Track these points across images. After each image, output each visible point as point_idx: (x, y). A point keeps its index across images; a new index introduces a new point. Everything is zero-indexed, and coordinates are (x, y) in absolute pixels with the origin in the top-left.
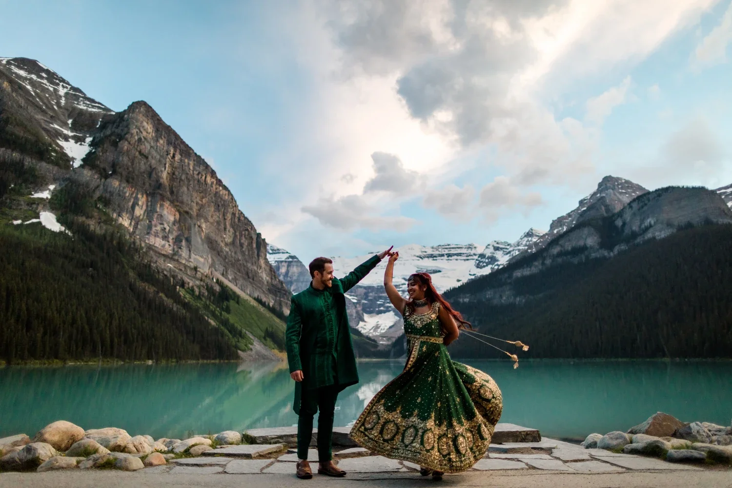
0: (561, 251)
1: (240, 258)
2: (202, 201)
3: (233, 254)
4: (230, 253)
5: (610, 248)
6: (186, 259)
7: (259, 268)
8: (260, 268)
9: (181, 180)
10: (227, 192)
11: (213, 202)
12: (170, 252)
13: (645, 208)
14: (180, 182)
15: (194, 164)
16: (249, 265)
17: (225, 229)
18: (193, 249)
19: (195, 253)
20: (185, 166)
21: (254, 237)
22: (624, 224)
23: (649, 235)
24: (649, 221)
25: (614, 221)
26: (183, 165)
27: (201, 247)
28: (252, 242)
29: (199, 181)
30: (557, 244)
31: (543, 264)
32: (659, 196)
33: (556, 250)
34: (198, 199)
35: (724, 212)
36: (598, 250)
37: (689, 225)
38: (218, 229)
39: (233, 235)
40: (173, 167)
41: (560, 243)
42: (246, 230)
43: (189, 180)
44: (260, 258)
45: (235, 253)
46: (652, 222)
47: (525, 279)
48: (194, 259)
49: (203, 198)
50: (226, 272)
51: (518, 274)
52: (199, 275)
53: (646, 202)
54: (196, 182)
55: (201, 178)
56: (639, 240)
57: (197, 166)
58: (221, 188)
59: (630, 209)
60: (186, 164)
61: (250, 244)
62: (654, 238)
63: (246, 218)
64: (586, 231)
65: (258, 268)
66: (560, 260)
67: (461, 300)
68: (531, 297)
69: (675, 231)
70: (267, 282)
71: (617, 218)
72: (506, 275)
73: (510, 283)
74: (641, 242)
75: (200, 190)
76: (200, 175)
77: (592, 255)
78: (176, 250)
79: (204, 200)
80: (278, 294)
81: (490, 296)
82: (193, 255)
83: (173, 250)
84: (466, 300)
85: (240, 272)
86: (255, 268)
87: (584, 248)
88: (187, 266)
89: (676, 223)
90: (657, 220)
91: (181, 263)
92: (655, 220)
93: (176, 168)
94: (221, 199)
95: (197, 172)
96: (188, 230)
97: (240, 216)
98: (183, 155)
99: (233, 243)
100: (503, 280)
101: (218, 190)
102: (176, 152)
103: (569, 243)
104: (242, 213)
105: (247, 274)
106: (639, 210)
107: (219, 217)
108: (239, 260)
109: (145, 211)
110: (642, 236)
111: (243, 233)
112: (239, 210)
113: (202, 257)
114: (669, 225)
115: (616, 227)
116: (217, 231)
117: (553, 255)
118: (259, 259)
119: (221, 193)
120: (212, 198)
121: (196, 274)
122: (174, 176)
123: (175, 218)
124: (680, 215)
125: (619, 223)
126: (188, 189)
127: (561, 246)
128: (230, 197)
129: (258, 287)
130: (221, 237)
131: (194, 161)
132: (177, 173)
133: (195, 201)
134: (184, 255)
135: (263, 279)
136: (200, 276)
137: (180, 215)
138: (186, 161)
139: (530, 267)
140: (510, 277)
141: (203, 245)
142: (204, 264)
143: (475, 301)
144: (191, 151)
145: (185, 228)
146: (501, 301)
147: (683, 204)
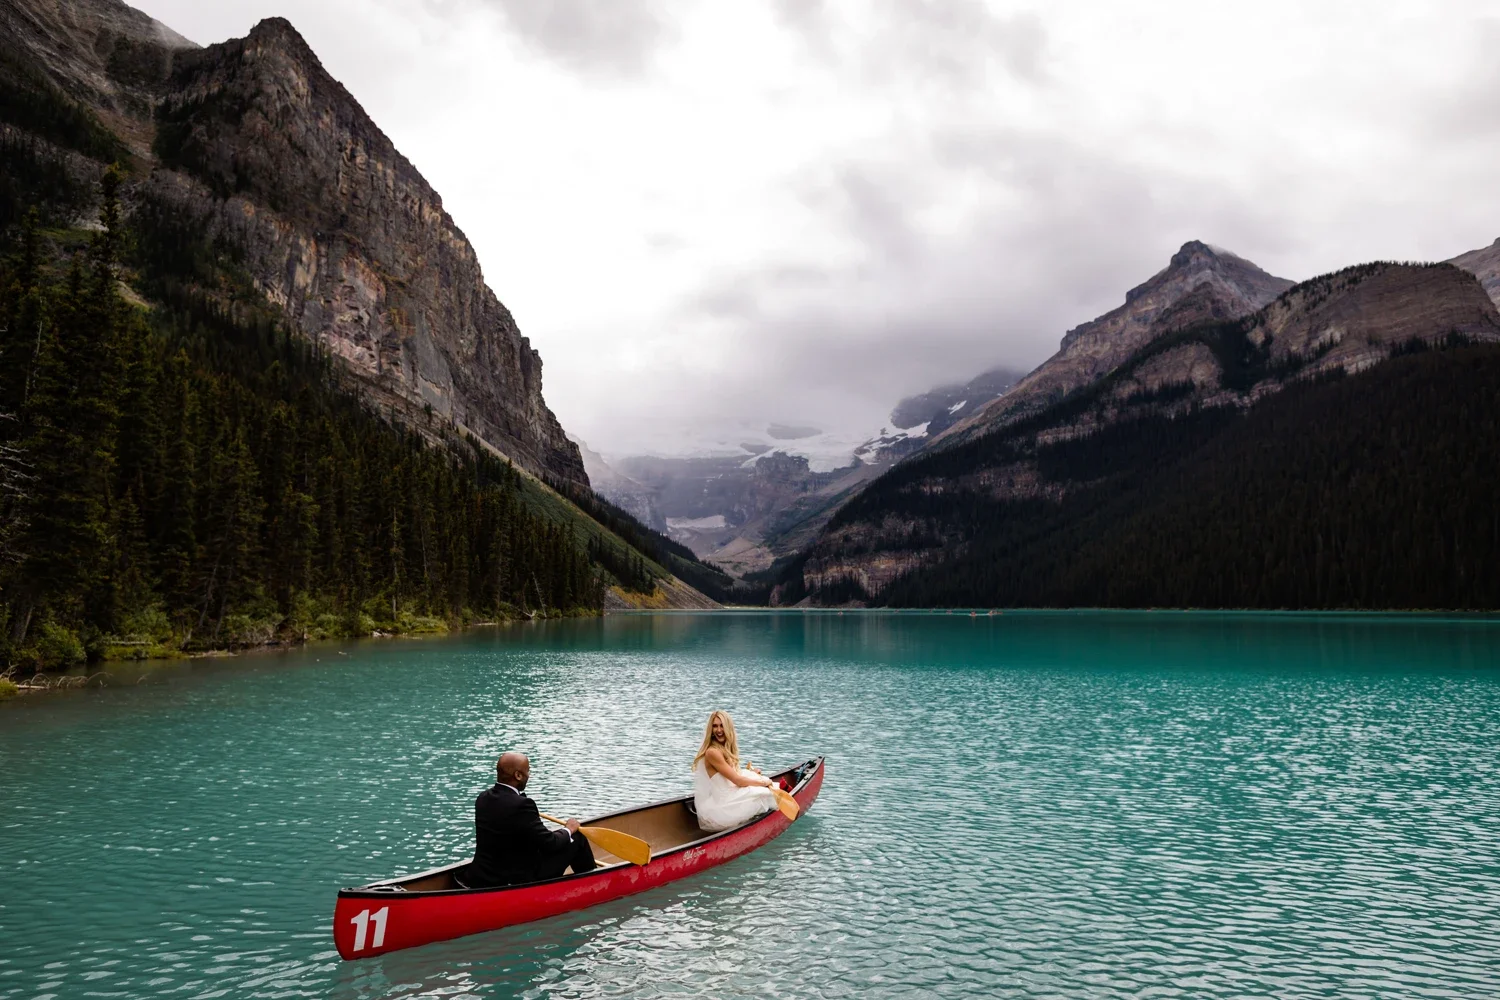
0: (1138, 391)
1: (492, 391)
2: (415, 261)
3: (478, 380)
4: (472, 379)
5: (1243, 388)
6: (408, 391)
7: (529, 413)
8: (532, 414)
9: (371, 211)
10: (463, 244)
11: (437, 265)
12: (375, 371)
13: (1322, 306)
14: (368, 215)
15: (396, 175)
16: (510, 406)
17: (462, 325)
18: (419, 366)
19: (425, 376)
20: (379, 179)
21: (517, 346)
22: (1269, 339)
23: (1329, 363)
24: (1328, 333)
25: (1246, 332)
26: (372, 177)
27: (435, 365)
28: (513, 358)
29: (406, 214)
30: (1130, 377)
31: (1100, 418)
32: (1354, 281)
33: (1127, 390)
34: (404, 258)
35: (1487, 317)
36: (1217, 391)
37: (1415, 345)
38: (448, 324)
39: (477, 341)
40: (352, 181)
41: (1139, 374)
42: (500, 330)
43: (387, 213)
44: (531, 391)
45: (483, 379)
46: (1337, 337)
47: (1060, 446)
48: (425, 389)
49: (417, 254)
50: (473, 420)
51: (1046, 437)
52: (436, 424)
53: (1324, 295)
54: (402, 218)
55: (412, 207)
56: (1306, 372)
57: (402, 180)
58: (451, 234)
59: (1285, 308)
60: (380, 174)
61: (510, 362)
62: (1340, 370)
63: (499, 304)
64: (1192, 351)
65: (526, 413)
66: (1135, 411)
67: (926, 489)
68: (1080, 485)
69: (1386, 354)
70: (545, 445)
71: (1254, 326)
72: (1022, 440)
73: (1031, 457)
74: (1313, 377)
75: (410, 236)
76: (409, 202)
77: (1205, 400)
78: (385, 367)
79: (419, 258)
80: (567, 470)
81: (987, 483)
82: (420, 381)
83: (380, 366)
84: (938, 489)
85: (493, 422)
86: (523, 415)
87: (1186, 388)
88: (411, 403)
89: (1386, 338)
90: (1349, 333)
91: (399, 396)
92: (1344, 332)
93: (358, 183)
94: (453, 258)
95: (402, 195)
96: (408, 324)
97: (486, 298)
98: (373, 152)
99: (477, 357)
100: (1016, 450)
101: (444, 239)
102: (357, 145)
103: (1154, 376)
104: (491, 291)
105: (507, 424)
106: (1307, 309)
107: (450, 300)
108: (490, 396)
109: (316, 275)
110: (1314, 365)
111: (496, 336)
112: (486, 286)
113: (437, 385)
114: (1373, 342)
115: (1250, 345)
116: (447, 329)
117: (1121, 400)
118: (528, 395)
119: (452, 244)
120: (435, 256)
121: (429, 422)
122: (356, 202)
123: (378, 296)
124: (1400, 321)
125: (1257, 336)
126: (387, 233)
127: (1138, 382)
128: (470, 254)
129: (529, 453)
130: (456, 343)
131: (395, 168)
132: (361, 195)
133: (400, 260)
134: (403, 378)
135: (536, 437)
136: (439, 426)
137: (387, 289)
138: (380, 167)
139: (1073, 425)
140: (1031, 444)
141: (438, 358)
142: (442, 400)
143: (956, 492)
144: (388, 146)
145: (401, 318)
146: (1011, 492)
147: (1404, 299)
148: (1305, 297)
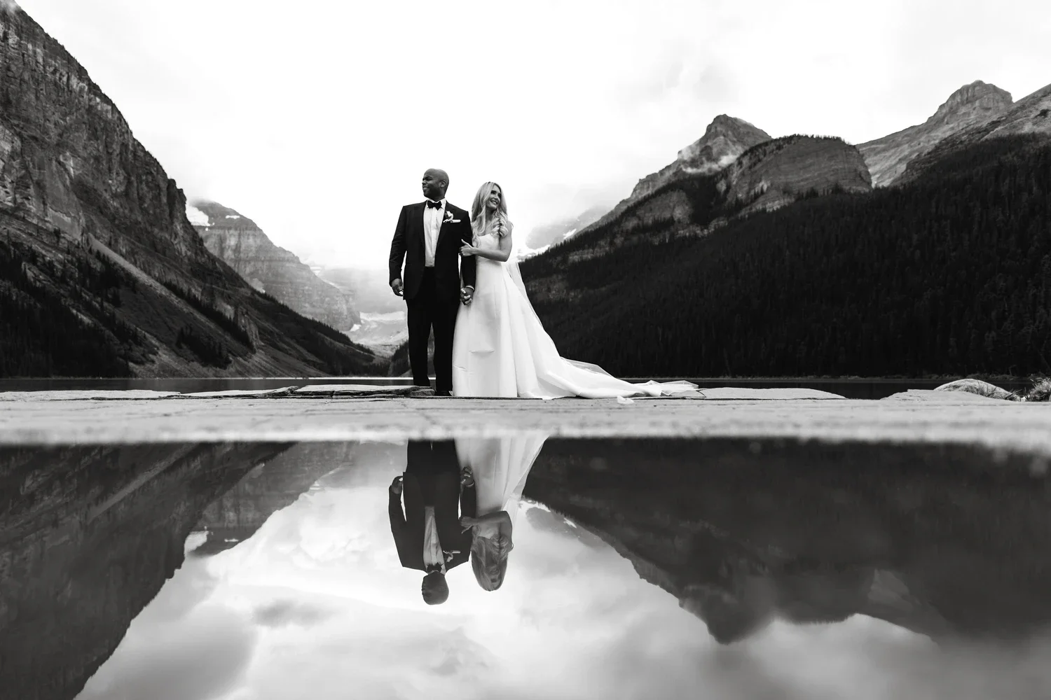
0: (638, 224)
1: (140, 219)
2: (65, 121)
3: (126, 211)
4: (121, 210)
5: (705, 224)
6: (39, 218)
7: (174, 236)
8: (176, 237)
9: (22, 80)
10: (109, 107)
11: (84, 123)
12: (10, 204)
13: (759, 165)
14: (21, 84)
15: (45, 54)
16: (156, 230)
17: (110, 170)
18: (49, 201)
19: (55, 208)
20: (29, 56)
21: (163, 186)
22: (729, 187)
23: (759, 206)
24: (761, 185)
25: (716, 183)
26: (23, 55)
27: (65, 199)
28: (159, 194)
29: (55, 84)
30: (634, 215)
31: (612, 243)
32: (779, 148)
33: (631, 224)
34: (56, 117)
35: (860, 176)
36: (688, 225)
37: (813, 193)
38: (97, 169)
39: (126, 181)
40: (6, 57)
41: (639, 213)
42: (148, 173)
43: (37, 82)
44: (175, 220)
45: (131, 210)
46: (765, 188)
47: (583, 263)
48: (54, 217)
49: (64, 115)
50: (116, 241)
51: (575, 257)
52: (63, 244)
53: (761, 156)
54: (52, 87)
55: (60, 79)
56: (744, 213)
57: (51, 57)
58: (98, 100)
59: (739, 167)
60: (31, 53)
61: (157, 197)
62: (764, 210)
63: (147, 154)
64: (675, 196)
65: (171, 236)
66: (635, 239)
68: (591, 292)
69: (793, 200)
70: (189, 260)
71: (721, 179)
72: (559, 258)
73: (564, 271)
74: (747, 216)
75: (59, 100)
76: (58, 75)
77: (679, 232)
78: (19, 201)
79: (68, 118)
80: (209, 278)
81: (533, 289)
82: (50, 211)
83: (14, 200)
85: (140, 242)
86: (167, 236)
87: (670, 223)
88: (42, 228)
89: (795, 190)
90: (772, 185)
91: (30, 223)
92: (769, 184)
93: (11, 59)
94: (100, 118)
95: (52, 69)
96: (39, 169)
97: (135, 149)
98: (24, 36)
99: (126, 194)
100: (555, 266)
101: (93, 103)
102: (9, 29)
103: (650, 214)
104: (139, 144)
105: (154, 245)
106: (750, 168)
107: (98, 150)
108: (137, 223)
110: (749, 207)
111: (144, 178)
112: (134, 140)
113: (68, 214)
114: (786, 192)
115: (716, 192)
116: (95, 171)
117: (627, 230)
118: (172, 223)
119: (99, 107)
120: (83, 117)
121: (58, 242)
122: (10, 74)
123: (12, 147)
124: (805, 177)
125: (722, 186)
126: (37, 98)
127: (639, 218)
128: (117, 115)
129: (172, 265)
130: (104, 183)
131: (44, 47)
132: (14, 68)
133: (52, 119)
134: (34, 210)
135: (181, 254)
136: (66, 246)
137: (22, 142)
138: (30, 46)
139: (593, 249)
140: (565, 260)
141: (68, 195)
142: (72, 227)
144: (38, 30)
145: (33, 164)
146: (549, 296)
147: (809, 161)
148: (750, 159)
